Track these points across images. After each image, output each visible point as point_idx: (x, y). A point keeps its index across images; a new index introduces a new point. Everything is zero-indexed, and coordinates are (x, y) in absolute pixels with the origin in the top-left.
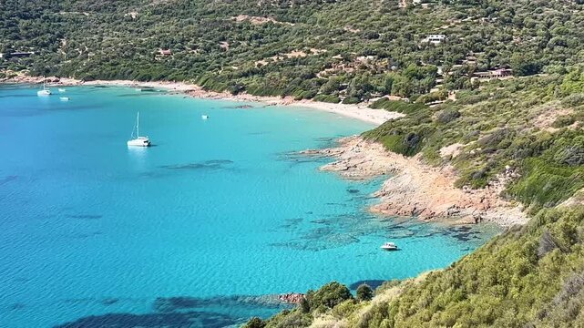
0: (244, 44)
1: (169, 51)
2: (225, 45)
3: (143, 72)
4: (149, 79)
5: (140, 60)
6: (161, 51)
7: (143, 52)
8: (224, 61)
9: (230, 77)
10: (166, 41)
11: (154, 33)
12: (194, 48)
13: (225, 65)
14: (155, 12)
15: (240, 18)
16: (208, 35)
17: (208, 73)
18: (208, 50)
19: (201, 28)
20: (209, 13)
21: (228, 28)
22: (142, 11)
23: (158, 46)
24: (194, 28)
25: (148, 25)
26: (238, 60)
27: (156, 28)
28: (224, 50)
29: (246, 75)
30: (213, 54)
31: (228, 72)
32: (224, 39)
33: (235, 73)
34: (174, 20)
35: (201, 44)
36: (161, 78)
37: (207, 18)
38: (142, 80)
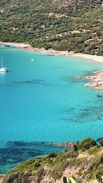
0: (52, 26)
1: (17, 29)
2: (43, 26)
3: (5, 38)
4: (8, 41)
5: (4, 32)
6: (13, 28)
7: (5, 29)
8: (42, 34)
9: (45, 42)
10: (16, 24)
11: (11, 20)
12: (29, 27)
13: (43, 36)
14: (11, 11)
15: (50, 14)
16: (35, 22)
17: (34, 40)
18: (35, 29)
19: (32, 18)
20: (36, 12)
21: (45, 19)
22: (5, 10)
23: (12, 26)
24: (29, 18)
25: (8, 16)
26: (48, 34)
27: (12, 18)
28: (42, 29)
29: (52, 41)
30: (37, 30)
31: (44, 39)
32: (42, 24)
33: (47, 40)
34: (20, 14)
35: (32, 26)
36: (13, 41)
37: (35, 14)
38: (5, 41)
